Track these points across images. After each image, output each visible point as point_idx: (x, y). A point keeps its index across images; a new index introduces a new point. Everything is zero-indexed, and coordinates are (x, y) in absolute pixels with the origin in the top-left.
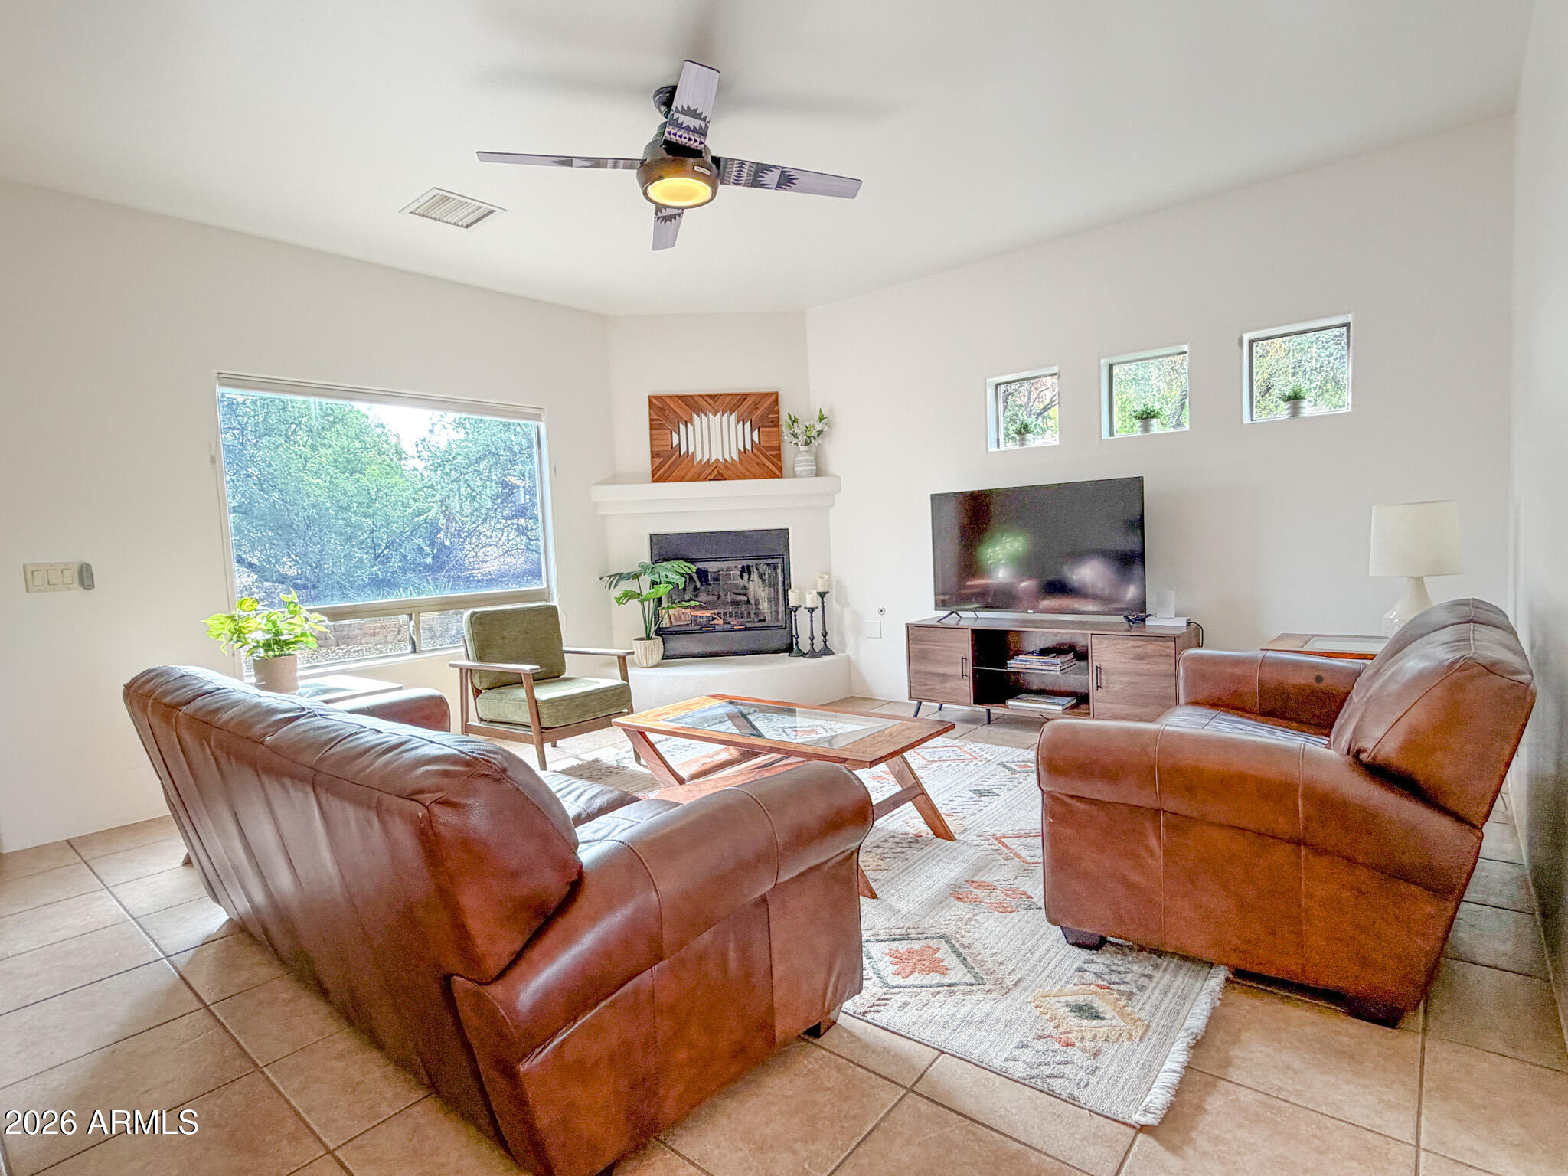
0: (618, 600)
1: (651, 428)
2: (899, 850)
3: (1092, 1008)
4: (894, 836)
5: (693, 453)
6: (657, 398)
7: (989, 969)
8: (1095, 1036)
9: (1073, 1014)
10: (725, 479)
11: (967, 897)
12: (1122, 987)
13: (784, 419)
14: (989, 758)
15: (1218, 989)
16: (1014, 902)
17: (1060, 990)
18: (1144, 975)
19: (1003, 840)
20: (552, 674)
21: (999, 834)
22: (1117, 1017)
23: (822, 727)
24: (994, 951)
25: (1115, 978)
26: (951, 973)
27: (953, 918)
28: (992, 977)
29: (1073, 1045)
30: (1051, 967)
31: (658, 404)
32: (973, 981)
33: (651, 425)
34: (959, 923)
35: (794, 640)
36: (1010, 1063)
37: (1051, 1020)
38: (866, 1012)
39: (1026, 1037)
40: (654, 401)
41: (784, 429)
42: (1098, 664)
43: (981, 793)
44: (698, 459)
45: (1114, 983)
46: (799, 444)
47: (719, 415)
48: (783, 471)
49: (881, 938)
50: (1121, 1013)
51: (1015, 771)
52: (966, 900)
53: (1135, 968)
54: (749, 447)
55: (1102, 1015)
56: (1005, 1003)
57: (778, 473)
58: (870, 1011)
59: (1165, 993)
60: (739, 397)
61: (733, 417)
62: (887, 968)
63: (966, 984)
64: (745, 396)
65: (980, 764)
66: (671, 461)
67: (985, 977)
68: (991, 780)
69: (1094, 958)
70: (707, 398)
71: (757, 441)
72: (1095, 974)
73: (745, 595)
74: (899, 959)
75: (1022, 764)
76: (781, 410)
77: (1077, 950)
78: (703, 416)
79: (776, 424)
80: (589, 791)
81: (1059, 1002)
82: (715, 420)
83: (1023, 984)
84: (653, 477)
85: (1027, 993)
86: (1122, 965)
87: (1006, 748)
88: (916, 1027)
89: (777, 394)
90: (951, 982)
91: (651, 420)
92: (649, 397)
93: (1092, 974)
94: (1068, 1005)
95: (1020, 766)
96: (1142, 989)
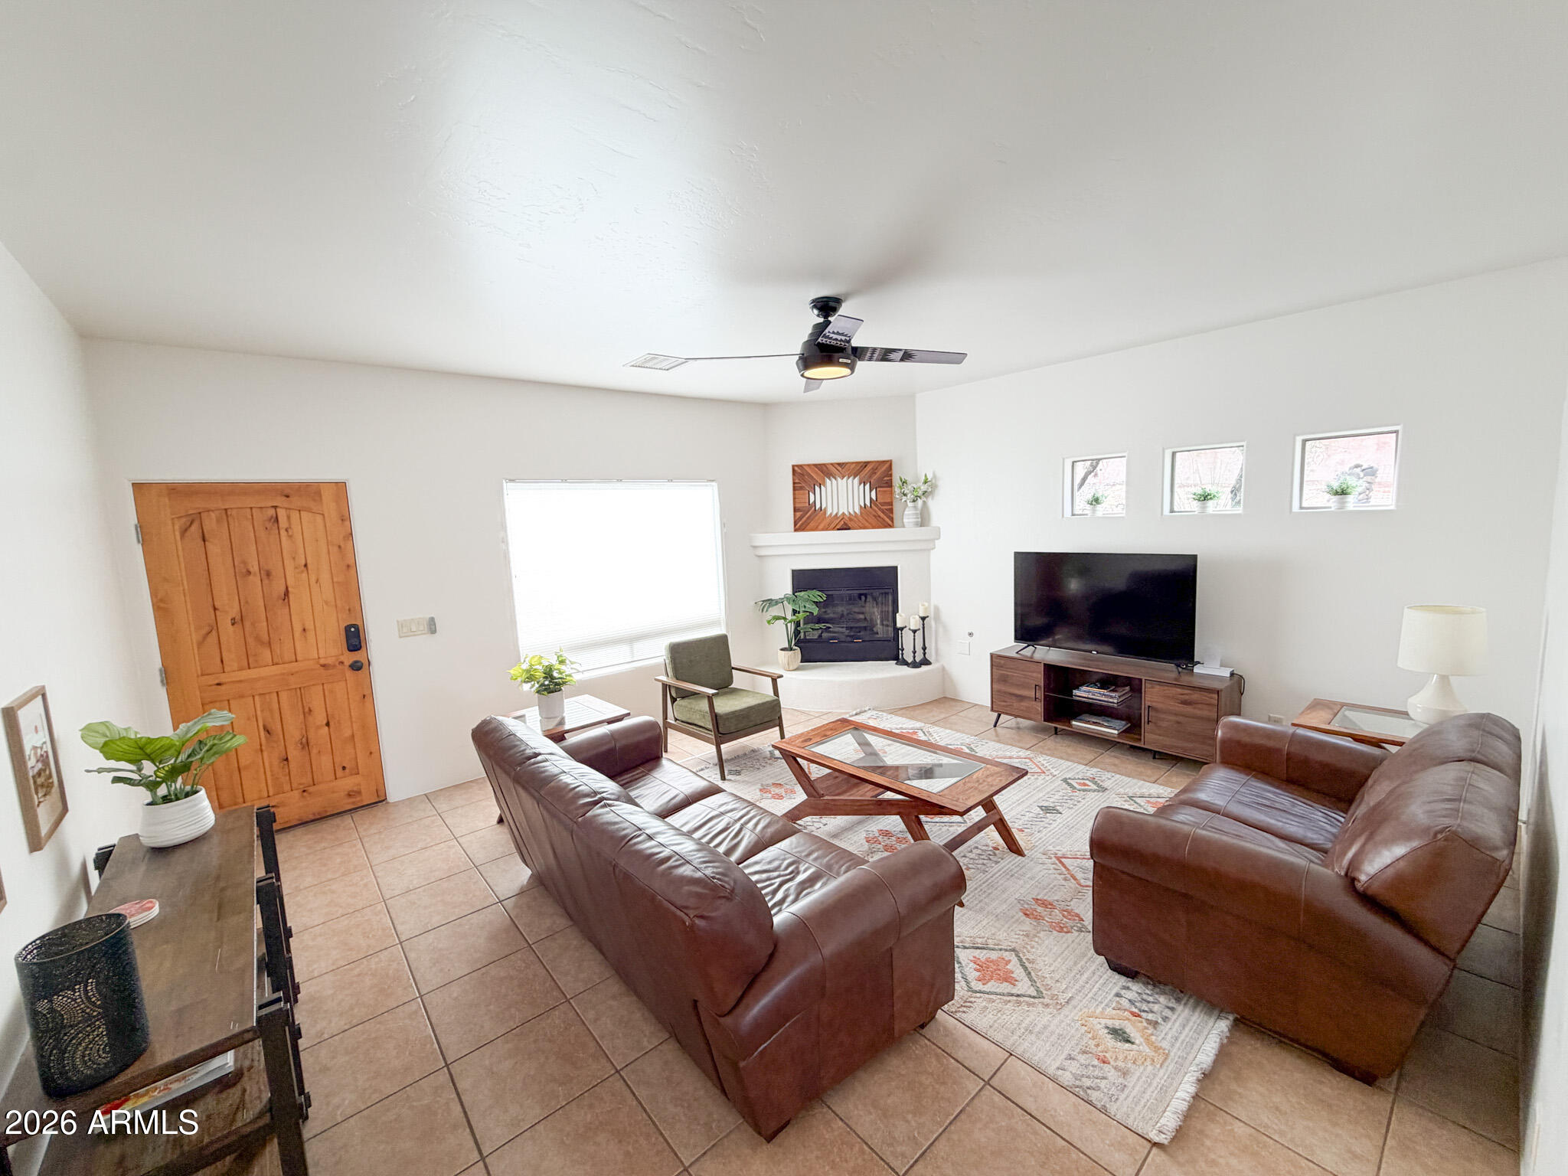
0: (769, 622)
1: (795, 489)
2: (981, 861)
3: (1125, 1033)
4: (977, 848)
5: (825, 509)
6: (800, 466)
7: (1048, 985)
8: (1126, 1057)
9: (1111, 1036)
10: (849, 529)
11: (1033, 914)
12: (1150, 1016)
13: (896, 482)
14: (1055, 773)
15: (1226, 1030)
16: (1071, 923)
17: (1102, 1013)
18: (1168, 1008)
19: (1063, 860)
20: (724, 685)
21: (1060, 854)
22: (1144, 1044)
23: (922, 730)
24: (1052, 968)
25: (1144, 1007)
26: (1019, 984)
27: (1021, 933)
28: (1049, 993)
29: (1109, 1063)
30: (1095, 989)
31: (799, 471)
32: (1035, 994)
33: (794, 487)
34: (1025, 939)
35: (900, 652)
36: (1060, 1072)
37: (1093, 1038)
38: (956, 1012)
39: (1073, 1051)
40: (796, 468)
41: (897, 490)
42: (1149, 704)
43: (1047, 810)
44: (828, 513)
45: (1144, 1011)
46: (908, 501)
47: (845, 479)
48: (895, 521)
49: (967, 945)
50: (1147, 1040)
51: (1075, 788)
52: (1031, 916)
53: (1162, 999)
54: (868, 503)
55: (1133, 1041)
56: (1058, 1018)
57: (890, 523)
58: (959, 1011)
59: (1184, 1026)
60: (861, 465)
61: (857, 480)
62: (973, 975)
63: (1030, 996)
64: (866, 464)
65: (1047, 778)
66: (808, 514)
67: (1044, 992)
68: (1056, 797)
69: (1130, 984)
70: (837, 466)
71: (875, 499)
72: (1130, 1001)
73: (863, 613)
74: (981, 966)
75: (1082, 781)
76: (894, 475)
77: (1117, 976)
78: (833, 480)
79: (890, 484)
80: (762, 821)
81: (1099, 1023)
82: (842, 483)
83: (1073, 1002)
84: (795, 525)
85: (1075, 1011)
86: (1151, 996)
87: (1070, 763)
88: (991, 1030)
89: (891, 461)
90: (1019, 993)
91: (794, 483)
92: (793, 466)
93: (1127, 1001)
94: (1107, 1028)
95: (1080, 784)
96: (1165, 1019)
